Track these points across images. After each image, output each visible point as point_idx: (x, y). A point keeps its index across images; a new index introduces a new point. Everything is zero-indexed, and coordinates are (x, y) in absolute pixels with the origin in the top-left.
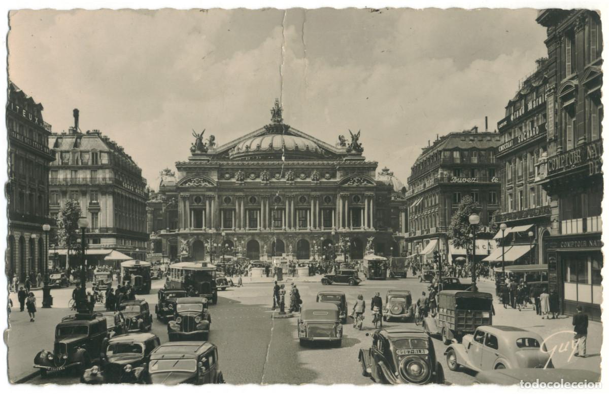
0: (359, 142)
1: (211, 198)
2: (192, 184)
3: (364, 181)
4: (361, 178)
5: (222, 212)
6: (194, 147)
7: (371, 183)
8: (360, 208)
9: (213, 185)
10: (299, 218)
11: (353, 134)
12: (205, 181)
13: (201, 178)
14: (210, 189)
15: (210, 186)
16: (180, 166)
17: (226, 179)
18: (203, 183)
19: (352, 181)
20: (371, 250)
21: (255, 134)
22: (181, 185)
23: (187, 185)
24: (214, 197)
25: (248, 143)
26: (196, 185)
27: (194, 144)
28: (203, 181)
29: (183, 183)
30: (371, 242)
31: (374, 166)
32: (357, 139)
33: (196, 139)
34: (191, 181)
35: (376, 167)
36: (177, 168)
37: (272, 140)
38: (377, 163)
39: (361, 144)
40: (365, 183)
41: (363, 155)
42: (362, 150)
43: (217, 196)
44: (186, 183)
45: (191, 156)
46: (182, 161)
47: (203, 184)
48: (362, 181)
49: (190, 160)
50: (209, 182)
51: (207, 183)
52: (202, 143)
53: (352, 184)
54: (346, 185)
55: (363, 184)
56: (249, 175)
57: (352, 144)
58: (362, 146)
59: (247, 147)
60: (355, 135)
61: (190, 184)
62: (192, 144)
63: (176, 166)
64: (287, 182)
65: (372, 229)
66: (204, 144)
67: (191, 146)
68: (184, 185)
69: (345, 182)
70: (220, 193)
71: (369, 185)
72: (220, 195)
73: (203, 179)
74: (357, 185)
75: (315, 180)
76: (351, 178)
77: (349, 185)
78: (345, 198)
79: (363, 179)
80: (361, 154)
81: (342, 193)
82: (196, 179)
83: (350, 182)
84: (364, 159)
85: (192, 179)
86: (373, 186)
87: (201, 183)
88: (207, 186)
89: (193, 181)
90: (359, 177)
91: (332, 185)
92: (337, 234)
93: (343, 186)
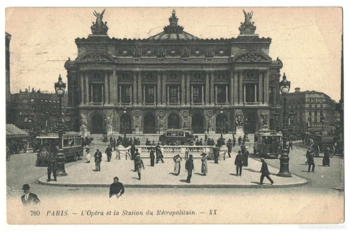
0: (252, 21)
1: (109, 73)
2: (90, 60)
3: (259, 56)
5: (120, 87)
6: (94, 25)
7: (267, 60)
8: (254, 83)
9: (112, 61)
10: (193, 95)
11: (247, 12)
12: (103, 56)
13: (99, 54)
14: (108, 64)
15: (107, 61)
16: (79, 43)
17: (124, 56)
20: (265, 125)
22: (81, 60)
23: (86, 60)
24: (112, 73)
26: (94, 60)
27: (95, 23)
28: (101, 56)
29: (82, 58)
31: (267, 42)
33: (96, 18)
35: (270, 43)
36: (76, 44)
38: (271, 39)
39: (253, 23)
40: (260, 58)
41: (256, 33)
42: (254, 28)
43: (114, 72)
44: (84, 58)
45: (91, 33)
46: (81, 38)
47: (101, 60)
48: (256, 56)
49: (89, 37)
50: (107, 58)
52: (102, 22)
54: (240, 61)
56: (146, 51)
57: (245, 23)
58: (254, 25)
61: (88, 59)
62: (93, 23)
63: (76, 42)
64: (183, 58)
65: (266, 105)
66: (104, 23)
67: (93, 25)
68: (83, 60)
69: (239, 57)
70: (118, 69)
71: (263, 61)
72: (118, 71)
73: (101, 54)
74: (251, 61)
75: (209, 57)
76: (245, 54)
77: (243, 60)
78: (239, 73)
79: (257, 55)
80: (254, 32)
81: (237, 68)
82: (94, 54)
83: (245, 58)
84: (257, 35)
85: (91, 55)
86: (267, 61)
87: (99, 58)
88: (105, 61)
89: (92, 57)
90: (253, 53)
91: (226, 61)
92: (231, 109)
93: (238, 61)
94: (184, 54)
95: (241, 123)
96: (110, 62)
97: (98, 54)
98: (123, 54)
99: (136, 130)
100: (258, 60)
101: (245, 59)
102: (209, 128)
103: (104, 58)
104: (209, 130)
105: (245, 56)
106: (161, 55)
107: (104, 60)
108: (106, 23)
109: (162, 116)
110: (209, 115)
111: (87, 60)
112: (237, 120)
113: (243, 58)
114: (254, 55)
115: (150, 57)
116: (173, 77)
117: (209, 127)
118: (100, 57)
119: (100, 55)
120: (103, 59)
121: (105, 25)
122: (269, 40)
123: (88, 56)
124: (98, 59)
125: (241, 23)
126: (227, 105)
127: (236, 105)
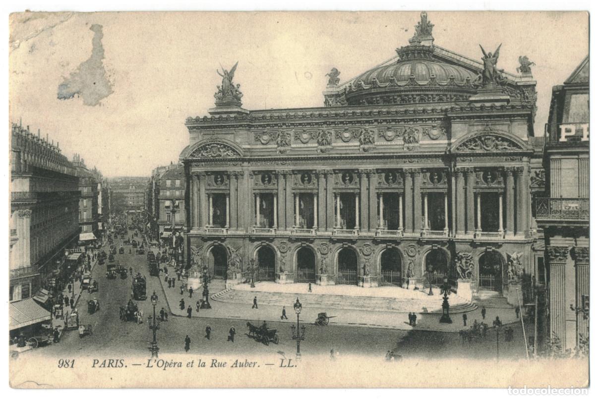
1: (238, 176)
2: (206, 155)
3: (504, 140)
4: (496, 138)
5: (258, 198)
6: (220, 91)
7: (520, 148)
8: (496, 193)
9: (240, 155)
11: (487, 53)
12: (226, 148)
14: (234, 162)
15: (233, 156)
16: (196, 125)
17: (263, 144)
18: (224, 152)
19: (479, 143)
20: (515, 279)
22: (192, 155)
23: (200, 155)
24: (243, 176)
26: (213, 155)
27: (221, 87)
28: (223, 149)
29: (194, 152)
30: (515, 262)
33: (222, 78)
36: (188, 127)
40: (506, 144)
43: (246, 173)
44: (198, 152)
45: (215, 106)
48: (497, 141)
49: (211, 113)
50: (234, 151)
51: (230, 152)
52: (232, 86)
53: (478, 148)
54: (467, 150)
55: (500, 147)
56: (301, 135)
60: (490, 54)
61: (204, 154)
62: (218, 87)
63: (186, 124)
64: (363, 146)
65: (520, 237)
66: (236, 86)
67: (217, 91)
68: (195, 155)
69: (465, 144)
70: (253, 168)
71: (514, 150)
72: (254, 172)
73: (224, 145)
74: (487, 150)
75: (410, 142)
76: (477, 137)
77: (472, 149)
78: (466, 173)
79: (500, 139)
81: (460, 165)
82: (212, 145)
83: (476, 146)
85: (207, 147)
86: (520, 151)
87: (220, 152)
88: (229, 156)
89: (210, 150)
90: (493, 136)
91: (441, 151)
92: (451, 244)
93: (461, 152)
94: (365, 139)
95: (467, 272)
96: (238, 157)
97: (218, 144)
98: (263, 142)
99: (281, 276)
100: (502, 149)
101: (474, 148)
102: (409, 278)
103: (228, 150)
104: (410, 282)
105: (477, 142)
106: (324, 140)
107: (227, 154)
108: (239, 85)
109: (325, 252)
110: (411, 254)
111: (202, 155)
112: (460, 266)
113: (471, 147)
114: (494, 139)
115: (306, 145)
116: (346, 180)
117: (408, 276)
118: (221, 150)
119: (222, 146)
120: (225, 153)
121: (236, 91)
123: (204, 148)
124: (218, 153)
126: (445, 235)
127: (461, 236)
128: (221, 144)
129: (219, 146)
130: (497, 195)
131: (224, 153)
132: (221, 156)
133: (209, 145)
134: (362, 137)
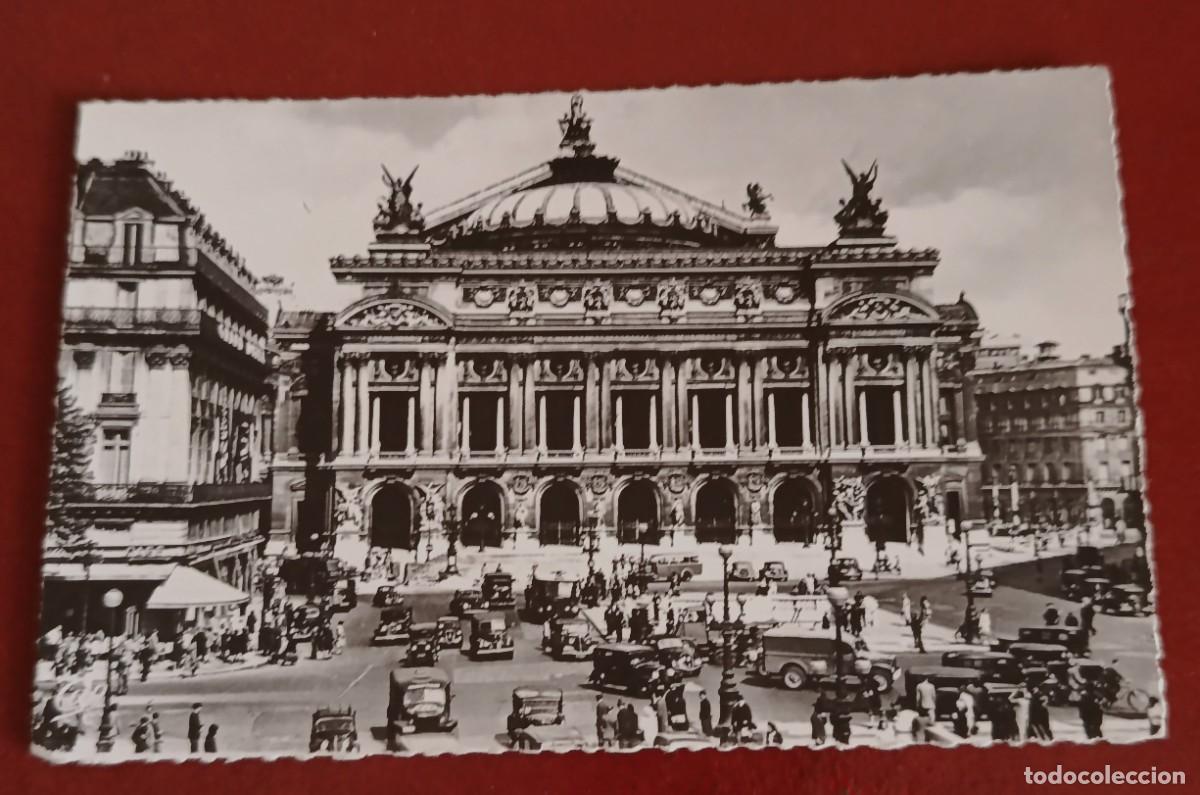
0: (873, 196)
1: (437, 361)
2: (378, 322)
3: (902, 304)
4: (893, 301)
5: (466, 403)
6: (384, 213)
7: (928, 315)
8: (891, 386)
9: (444, 323)
11: (857, 173)
12: (418, 310)
14: (433, 336)
15: (431, 325)
16: (342, 269)
17: (481, 306)
18: (414, 317)
19: (865, 308)
20: (934, 517)
21: (517, 182)
22: (346, 323)
23: (365, 322)
24: (445, 360)
25: (508, 206)
26: (392, 322)
27: (386, 207)
28: (412, 310)
29: (352, 318)
30: (931, 490)
31: (924, 263)
32: (870, 186)
34: (377, 312)
35: (933, 267)
36: (334, 272)
37: (576, 199)
38: (937, 253)
39: (879, 201)
40: (906, 311)
41: (885, 233)
42: (883, 217)
43: (451, 357)
44: (360, 316)
45: (376, 240)
46: (347, 254)
48: (891, 307)
49: (373, 251)
50: (432, 316)
51: (425, 318)
52: (410, 206)
53: (864, 315)
54: (846, 320)
55: (897, 315)
56: (550, 293)
57: (853, 201)
58: (882, 208)
59: (506, 219)
61: (374, 320)
63: (333, 266)
65: (931, 452)
68: (354, 322)
69: (843, 309)
70: (462, 348)
71: (917, 319)
72: (463, 354)
73: (414, 304)
74: (878, 320)
75: (748, 307)
76: (860, 300)
77: (854, 318)
78: (843, 357)
80: (883, 230)
81: (834, 343)
82: (391, 306)
83: (859, 312)
84: (892, 241)
85: (380, 306)
86: (930, 320)
87: (406, 317)
88: (424, 325)
89: (382, 314)
90: (884, 297)
91: (800, 321)
92: (825, 468)
93: (837, 322)
95: (856, 509)
96: (441, 327)
97: (403, 302)
98: (479, 303)
99: (518, 536)
100: (900, 318)
101: (859, 316)
102: (753, 527)
103: (422, 315)
105: (860, 306)
106: (598, 303)
107: (421, 322)
108: (420, 206)
110: (752, 487)
111: (370, 322)
112: (844, 502)
113: (853, 313)
114: (886, 301)
115: (561, 310)
116: (633, 368)
117: (752, 522)
118: (409, 315)
119: (410, 306)
120: (416, 321)
121: (418, 214)
122: (931, 255)
123: (373, 309)
124: (401, 319)
125: (842, 202)
126: (808, 453)
127: (838, 454)
128: (408, 305)
129: (404, 308)
130: (891, 389)
131: (413, 321)
132: (405, 324)
133: (384, 305)
134: (665, 298)
